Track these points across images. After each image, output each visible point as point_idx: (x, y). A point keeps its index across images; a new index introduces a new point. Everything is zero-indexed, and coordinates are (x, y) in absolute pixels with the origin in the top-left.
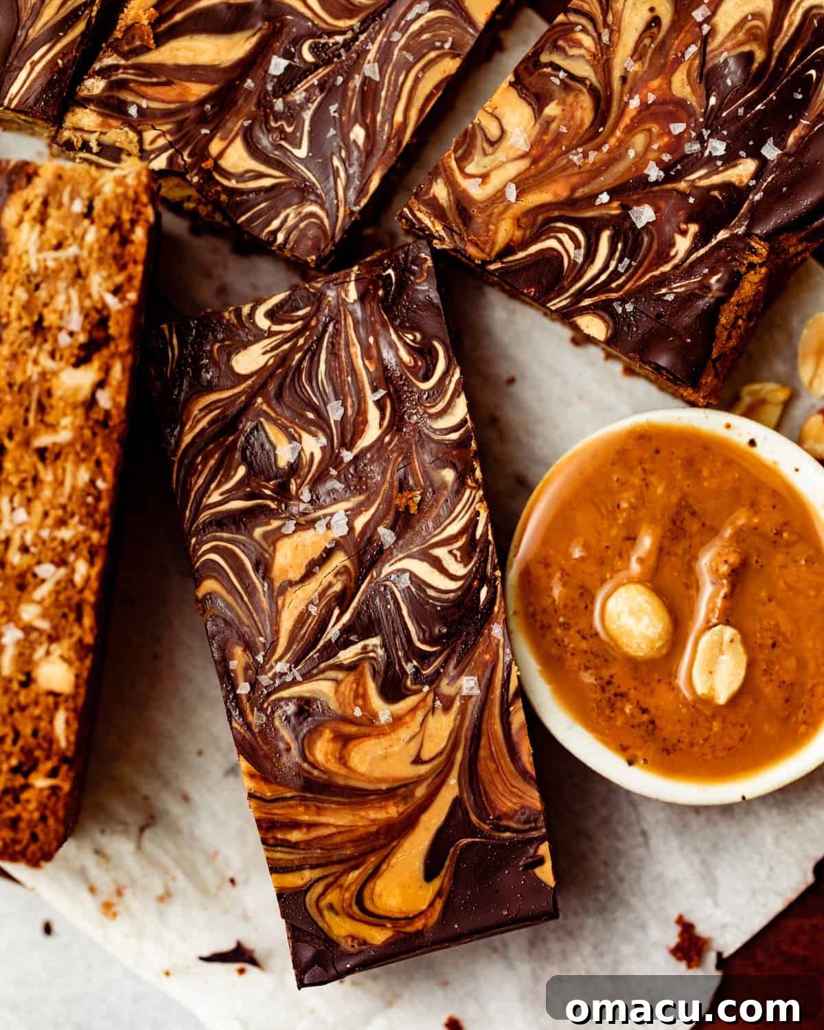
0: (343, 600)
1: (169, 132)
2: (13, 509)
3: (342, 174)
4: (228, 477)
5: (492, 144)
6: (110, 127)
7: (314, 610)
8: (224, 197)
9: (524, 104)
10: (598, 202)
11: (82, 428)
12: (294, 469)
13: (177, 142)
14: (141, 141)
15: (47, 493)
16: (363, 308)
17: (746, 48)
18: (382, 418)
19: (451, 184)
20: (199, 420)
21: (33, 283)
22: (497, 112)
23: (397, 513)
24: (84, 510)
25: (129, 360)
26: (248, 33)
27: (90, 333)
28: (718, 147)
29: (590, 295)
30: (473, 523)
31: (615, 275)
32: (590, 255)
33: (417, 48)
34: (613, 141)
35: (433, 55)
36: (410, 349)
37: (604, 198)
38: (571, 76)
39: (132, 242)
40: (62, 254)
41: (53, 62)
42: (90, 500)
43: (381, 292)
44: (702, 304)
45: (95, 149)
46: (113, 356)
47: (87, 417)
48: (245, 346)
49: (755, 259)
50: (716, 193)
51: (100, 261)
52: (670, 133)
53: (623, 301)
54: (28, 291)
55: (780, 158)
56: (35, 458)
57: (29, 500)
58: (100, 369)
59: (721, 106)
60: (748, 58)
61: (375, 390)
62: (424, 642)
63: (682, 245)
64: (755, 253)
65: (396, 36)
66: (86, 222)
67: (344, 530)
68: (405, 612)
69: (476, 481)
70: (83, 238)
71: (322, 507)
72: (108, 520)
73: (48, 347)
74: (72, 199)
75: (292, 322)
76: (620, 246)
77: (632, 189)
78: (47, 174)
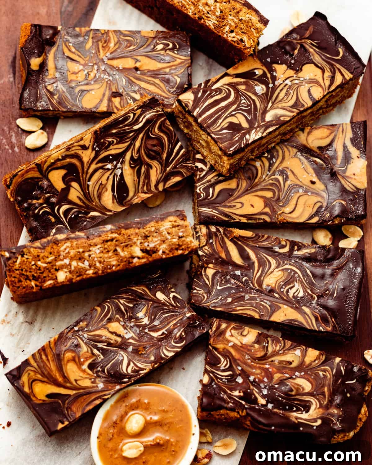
0: (109, 344)
1: (210, 252)
2: (98, 249)
3: (218, 300)
4: (128, 302)
5: (241, 334)
6: (204, 237)
7: (104, 338)
8: (199, 273)
9: (255, 338)
10: (238, 367)
11: (126, 258)
12: (137, 319)
13: (208, 255)
14: (204, 246)
15: (106, 255)
16: (186, 319)
17: (293, 389)
18: (160, 336)
19: (227, 328)
20: (139, 289)
21: (157, 231)
22: (250, 332)
23: (137, 350)
24: (106, 266)
25: (148, 262)
26: (243, 262)
27: (150, 250)
28: (265, 392)
29: (214, 375)
30: (143, 369)
31: (221, 379)
32: (224, 371)
33: (258, 306)
34: (255, 365)
35: (258, 311)
36: (180, 335)
37: (240, 368)
38: (267, 347)
39: (177, 251)
40: (167, 235)
41: (215, 216)
42: (109, 267)
43: (192, 322)
44: (223, 404)
45: (197, 235)
46: (147, 258)
47: (129, 258)
48: (164, 293)
49: (240, 413)
50: (253, 396)
51: (169, 245)
52: (264, 378)
53: (216, 384)
54: (154, 230)
55: (269, 409)
56: (114, 249)
57: (102, 252)
58: (143, 256)
59: (276, 389)
60: (291, 390)
61: (166, 331)
62: (107, 369)
63: (236, 393)
64: (242, 412)
65: (258, 299)
66: (178, 238)
67: (127, 337)
68: (113, 362)
69: (154, 366)
70: (173, 239)
71: (130, 330)
72: (105, 273)
73: (143, 241)
74: (182, 232)
75: (175, 303)
76: (229, 377)
77: (245, 375)
78: (185, 223)
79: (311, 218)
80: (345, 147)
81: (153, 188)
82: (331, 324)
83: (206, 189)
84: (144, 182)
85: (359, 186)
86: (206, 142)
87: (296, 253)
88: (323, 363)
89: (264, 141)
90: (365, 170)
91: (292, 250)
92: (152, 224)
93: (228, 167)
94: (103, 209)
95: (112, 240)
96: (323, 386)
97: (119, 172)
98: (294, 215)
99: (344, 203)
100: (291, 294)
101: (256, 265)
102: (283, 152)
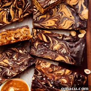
0: (4, 66)
1: (37, 38)
2: (0, 37)
3: (39, 53)
4: (10, 53)
5: (46, 64)
6: (35, 33)
7: (2, 64)
8: (33, 44)
9: (50, 66)
10: (44, 75)
11: (9, 40)
12: (13, 58)
14: (35, 36)
15: (3, 39)
16: (28, 59)
18: (20, 64)
19: (41, 62)
20: (14, 49)
21: (19, 32)
22: (48, 64)
23: (12, 68)
24: (2, 43)
26: (47, 41)
27: (17, 38)
28: (52, 83)
30: (14, 75)
31: (39, 78)
32: (39, 76)
33: (51, 55)
34: (49, 74)
35: (51, 57)
36: (26, 64)
38: (54, 69)
39: (26, 39)
40: (23, 33)
42: (4, 43)
43: (30, 60)
44: (39, 86)
45: (33, 32)
46: (16, 41)
48: (22, 51)
49: (44, 89)
50: (48, 84)
51: (23, 37)
52: (52, 79)
53: (37, 80)
55: (53, 88)
56: (5, 37)
58: (14, 40)
59: (56, 82)
60: (60, 83)
61: (22, 62)
62: (3, 74)
63: (43, 83)
65: (52, 53)
66: (26, 34)
67: (9, 64)
69: (18, 74)
70: (24, 35)
71: (11, 62)
72: (2, 45)
73: (15, 35)
74: (27, 32)
75: (25, 54)
76: (41, 78)
77: (46, 77)
78: (29, 30)
79: (70, 28)
80: (82, 5)
81: (19, 17)
82: (74, 62)
83: (36, 18)
84: (17, 15)
85: (85, 18)
86: (37, 3)
87: (64, 39)
88: (71, 74)
89: (55, 3)
90: (87, 13)
91: (63, 38)
92: (18, 29)
93: (43, 11)
94: (3, 23)
95: (5, 34)
96: (71, 81)
97: (8, 11)
98: (64, 27)
99: (80, 23)
100: (62, 52)
101: (51, 42)
102: (62, 6)
